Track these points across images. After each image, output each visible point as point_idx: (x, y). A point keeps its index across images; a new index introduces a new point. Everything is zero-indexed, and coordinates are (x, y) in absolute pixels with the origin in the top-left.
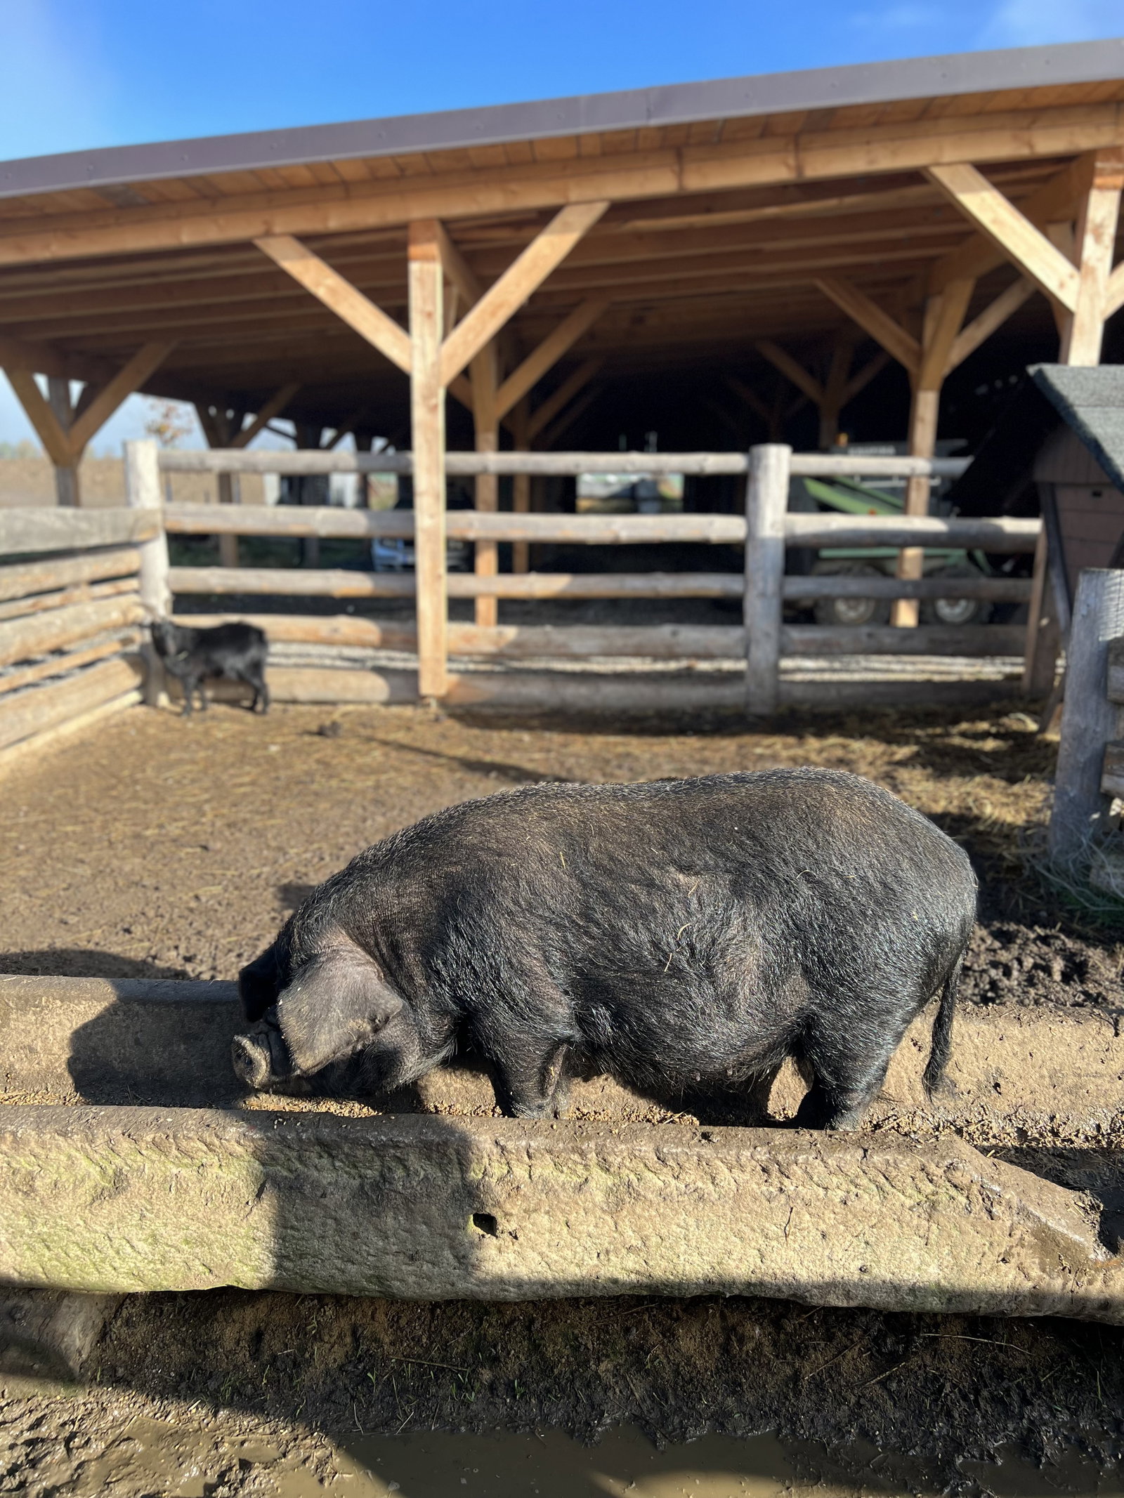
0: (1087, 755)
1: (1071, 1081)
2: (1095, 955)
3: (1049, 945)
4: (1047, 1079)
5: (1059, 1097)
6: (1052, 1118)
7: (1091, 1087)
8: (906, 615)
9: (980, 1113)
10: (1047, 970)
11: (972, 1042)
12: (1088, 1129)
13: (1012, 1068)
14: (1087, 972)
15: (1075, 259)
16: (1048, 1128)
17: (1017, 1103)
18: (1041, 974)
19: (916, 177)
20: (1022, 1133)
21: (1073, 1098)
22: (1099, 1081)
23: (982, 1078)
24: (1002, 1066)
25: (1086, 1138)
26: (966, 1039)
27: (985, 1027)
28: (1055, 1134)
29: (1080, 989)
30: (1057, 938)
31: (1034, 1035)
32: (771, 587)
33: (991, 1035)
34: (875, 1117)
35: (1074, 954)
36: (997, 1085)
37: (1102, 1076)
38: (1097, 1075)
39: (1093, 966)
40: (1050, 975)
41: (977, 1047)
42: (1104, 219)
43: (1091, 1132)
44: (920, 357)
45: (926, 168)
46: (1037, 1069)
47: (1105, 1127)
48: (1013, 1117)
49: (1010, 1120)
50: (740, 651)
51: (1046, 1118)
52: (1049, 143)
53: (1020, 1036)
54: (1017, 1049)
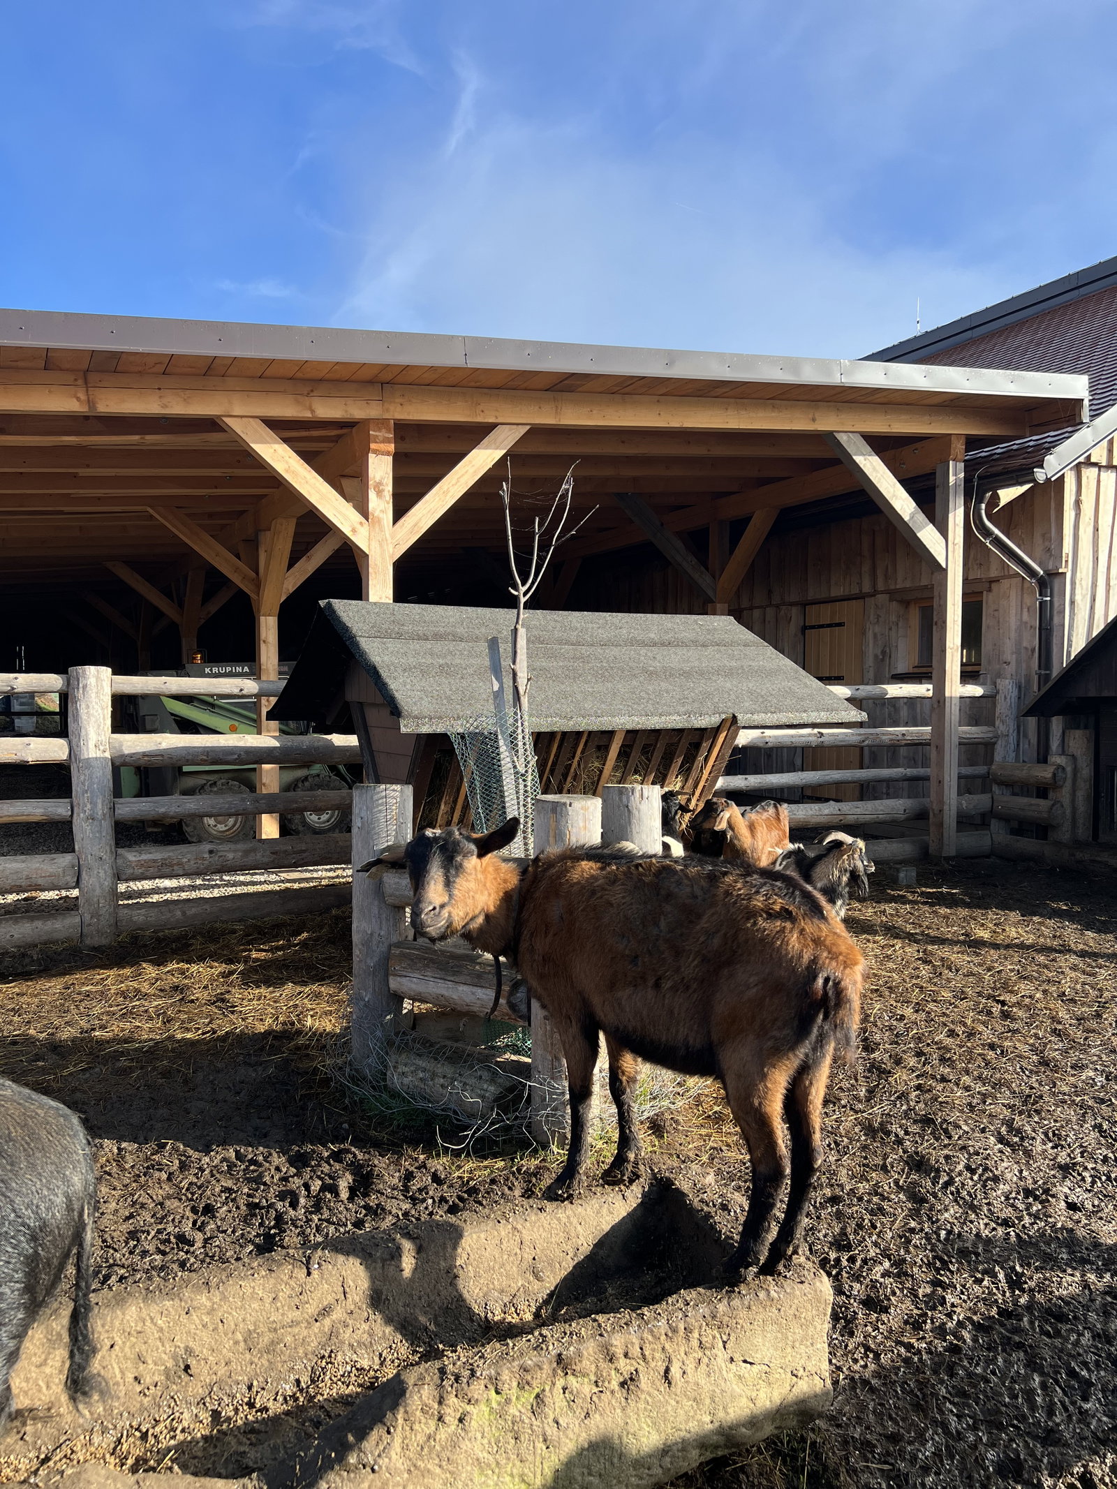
0: (376, 959)
1: (266, 1339)
2: (381, 1163)
3: (340, 1161)
4: (242, 1344)
5: (256, 1360)
6: (250, 1387)
7: (289, 1339)
8: (269, 828)
9: (169, 1407)
10: (334, 1190)
11: (155, 1325)
12: (287, 1387)
13: (202, 1342)
14: (373, 1183)
15: (363, 510)
16: (246, 1400)
17: (211, 1380)
18: (329, 1196)
19: (212, 424)
20: (216, 1415)
21: (270, 1357)
22: (296, 1330)
23: (170, 1364)
24: (191, 1344)
25: (285, 1399)
26: (148, 1323)
27: (168, 1303)
28: (251, 1405)
29: (363, 1203)
30: (348, 1151)
31: (224, 1298)
32: (101, 808)
33: (176, 1311)
34: (43, 1448)
35: (362, 1166)
36: (187, 1368)
37: (298, 1323)
38: (294, 1323)
39: (378, 1175)
40: (337, 1195)
41: (161, 1330)
42: (382, 478)
43: (289, 1389)
44: (258, 584)
45: (219, 417)
46: (230, 1335)
47: (305, 1380)
48: (208, 1399)
49: (204, 1404)
50: (71, 880)
51: (244, 1389)
52: (328, 410)
53: (209, 1304)
54: (206, 1319)
